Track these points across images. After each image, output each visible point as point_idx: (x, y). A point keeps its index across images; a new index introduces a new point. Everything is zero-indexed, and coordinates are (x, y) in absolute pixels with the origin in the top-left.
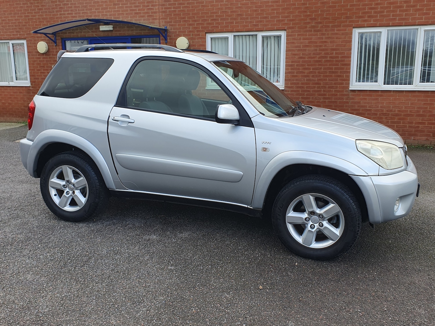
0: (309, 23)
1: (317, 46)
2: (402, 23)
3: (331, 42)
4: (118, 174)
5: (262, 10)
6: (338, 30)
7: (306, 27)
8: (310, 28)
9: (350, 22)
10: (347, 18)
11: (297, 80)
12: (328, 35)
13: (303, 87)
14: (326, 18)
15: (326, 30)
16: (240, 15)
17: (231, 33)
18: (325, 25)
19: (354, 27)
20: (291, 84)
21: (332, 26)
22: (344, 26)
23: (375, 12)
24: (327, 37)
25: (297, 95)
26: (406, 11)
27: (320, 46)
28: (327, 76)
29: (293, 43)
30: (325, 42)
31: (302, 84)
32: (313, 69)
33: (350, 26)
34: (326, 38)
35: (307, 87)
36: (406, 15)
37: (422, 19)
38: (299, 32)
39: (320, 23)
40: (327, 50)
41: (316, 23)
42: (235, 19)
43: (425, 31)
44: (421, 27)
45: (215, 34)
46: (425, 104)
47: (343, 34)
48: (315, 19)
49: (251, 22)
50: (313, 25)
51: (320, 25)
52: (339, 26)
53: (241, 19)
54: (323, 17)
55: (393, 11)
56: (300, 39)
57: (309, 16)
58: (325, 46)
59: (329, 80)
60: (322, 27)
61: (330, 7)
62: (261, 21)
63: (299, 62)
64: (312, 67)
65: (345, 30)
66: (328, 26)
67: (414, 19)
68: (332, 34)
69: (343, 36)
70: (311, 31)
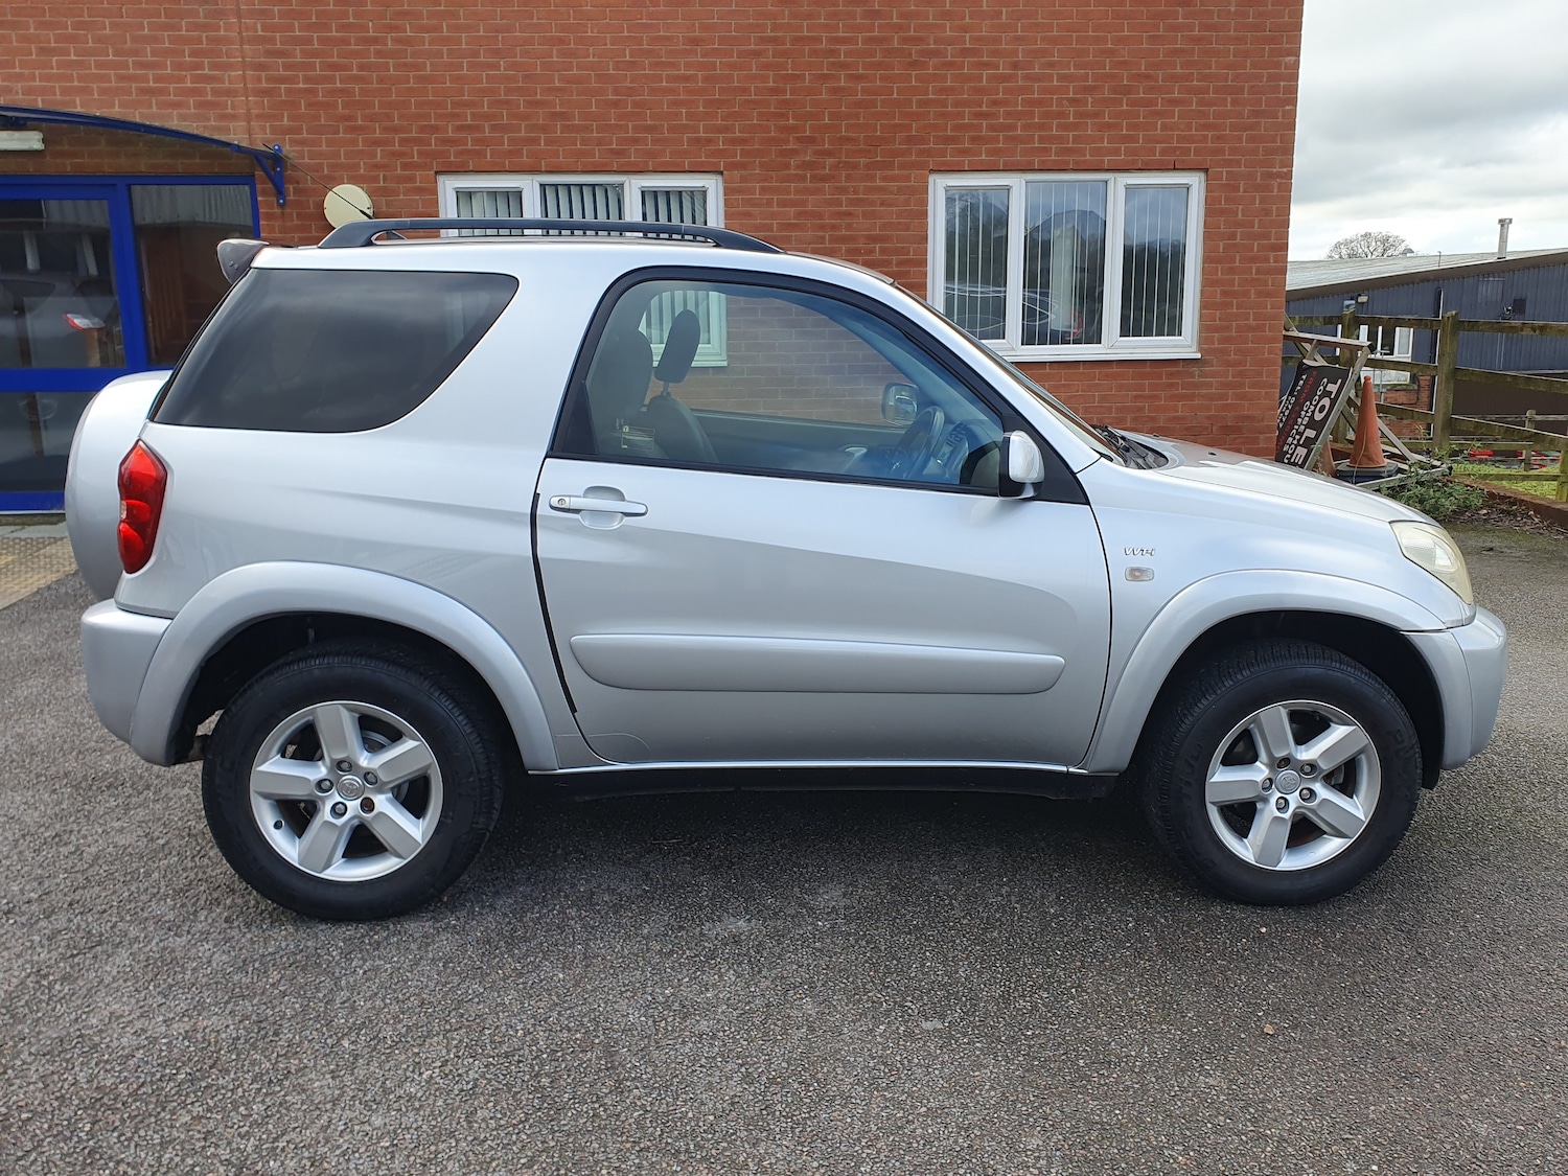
0: (794, 152)
1: (822, 227)
2: (1068, 162)
3: (865, 215)
4: (573, 709)
5: (636, 104)
6: (884, 179)
7: (787, 166)
8: (798, 167)
9: (921, 153)
10: (910, 140)
12: (856, 192)
14: (848, 140)
15: (848, 178)
16: (563, 116)
17: (530, 177)
18: (845, 162)
19: (932, 171)
20: (750, 347)
21: (868, 166)
22: (902, 166)
23: (992, 128)
24: (853, 199)
26: (1075, 127)
27: (834, 227)
29: (748, 215)
30: (849, 214)
33: (922, 166)
34: (851, 202)
36: (1076, 139)
37: (1117, 152)
38: (765, 180)
39: (829, 153)
40: (852, 239)
41: (817, 153)
42: (544, 129)
43: (1128, 188)
44: (1117, 175)
45: (469, 177)
46: (1136, 397)
47: (900, 190)
48: (812, 140)
49: (600, 142)
50: (808, 158)
51: (830, 161)
52: (890, 165)
53: (566, 129)
54: (838, 135)
55: (1041, 127)
56: (769, 203)
57: (794, 129)
58: (849, 226)
60: (835, 167)
61: (859, 104)
62: (636, 141)
65: (908, 179)
66: (855, 166)
67: (1097, 151)
68: (869, 190)
69: (902, 197)
70: (802, 178)
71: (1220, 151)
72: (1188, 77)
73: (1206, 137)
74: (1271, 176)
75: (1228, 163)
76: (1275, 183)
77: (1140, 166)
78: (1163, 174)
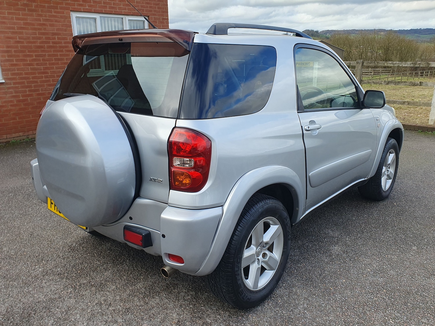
1: (35, 29)
2: (112, 11)
3: (51, 25)
4: (306, 199)
6: (55, 12)
7: (17, 5)
8: (22, 5)
9: (66, 4)
11: (18, 70)
12: (45, 16)
13: (28, 78)
15: (42, 11)
18: (40, 5)
19: (71, 11)
20: (13, 74)
21: (48, 7)
22: (61, 8)
24: (45, 19)
25: (22, 87)
27: (40, 29)
28: (53, 64)
30: (44, 24)
31: (26, 74)
32: (36, 56)
33: (67, 9)
35: (33, 78)
36: (114, 4)
37: (125, 9)
38: (9, 10)
40: (47, 34)
43: (129, 20)
44: (126, 16)
47: (61, 17)
50: (25, 2)
51: (34, 4)
52: (57, 8)
56: (12, 18)
58: (45, 29)
59: (57, 68)
60: (36, 6)
63: (17, 47)
64: (34, 54)
65: (63, 13)
66: (44, 7)
67: (120, 8)
68: (50, 16)
69: (63, 20)
70: (24, 10)
71: (151, 11)
73: (147, 6)
74: (163, 19)
75: (154, 15)
76: (165, 21)
77: (132, 14)
78: (137, 17)
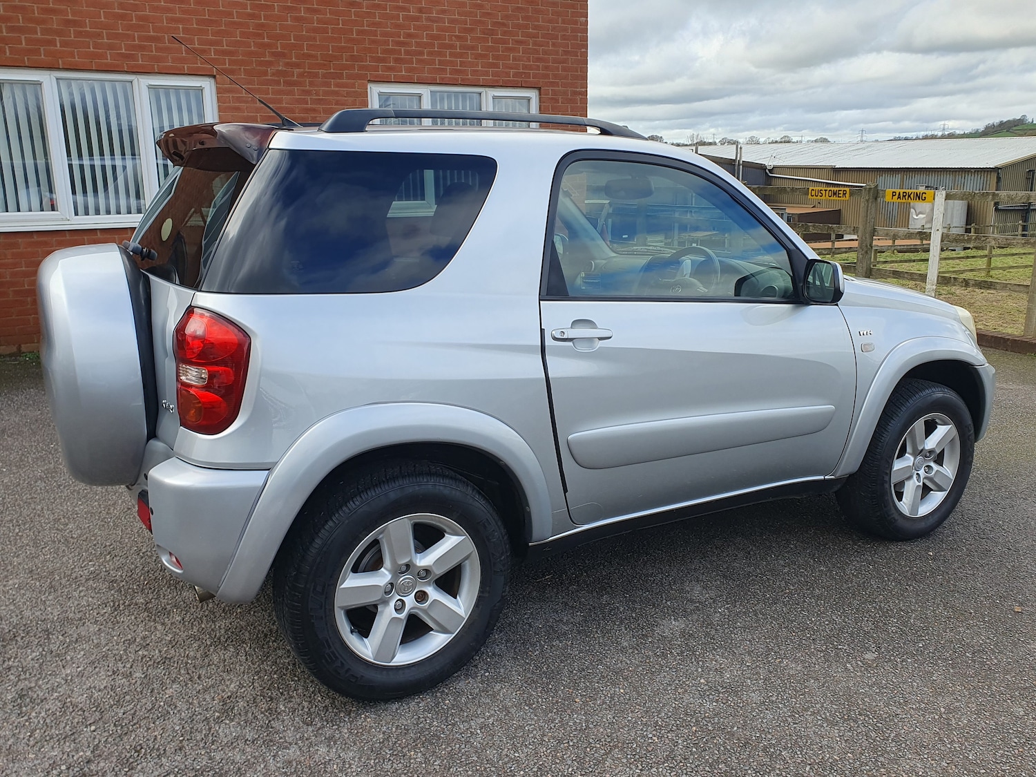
0: (270, 63)
2: (457, 79)
5: (139, 18)
6: (337, 85)
7: (265, 73)
8: (273, 74)
9: (361, 68)
10: (353, 58)
12: (317, 94)
14: (309, 56)
15: (311, 84)
16: (74, 23)
17: (48, 72)
18: (308, 72)
19: (370, 81)
21: (324, 76)
22: (349, 77)
23: (407, 53)
24: (316, 99)
26: (461, 55)
29: (237, 109)
30: (314, 110)
33: (362, 77)
34: (314, 102)
36: (462, 64)
37: (487, 74)
38: (249, 83)
39: (297, 65)
41: (287, 64)
42: (59, 33)
43: (494, 98)
44: (487, 89)
47: (349, 94)
48: (282, 55)
49: (111, 47)
50: (280, 68)
51: (296, 71)
52: (340, 76)
53: (78, 34)
54: (302, 52)
55: (439, 54)
57: (268, 46)
60: (301, 75)
61: (315, 30)
62: (142, 48)
65: (353, 86)
66: (316, 75)
67: (475, 72)
68: (326, 93)
69: (350, 99)
70: (278, 83)
71: (547, 76)
72: (526, 27)
73: (538, 66)
74: (575, 93)
75: (552, 84)
76: (578, 98)
77: (501, 84)
78: (514, 90)
